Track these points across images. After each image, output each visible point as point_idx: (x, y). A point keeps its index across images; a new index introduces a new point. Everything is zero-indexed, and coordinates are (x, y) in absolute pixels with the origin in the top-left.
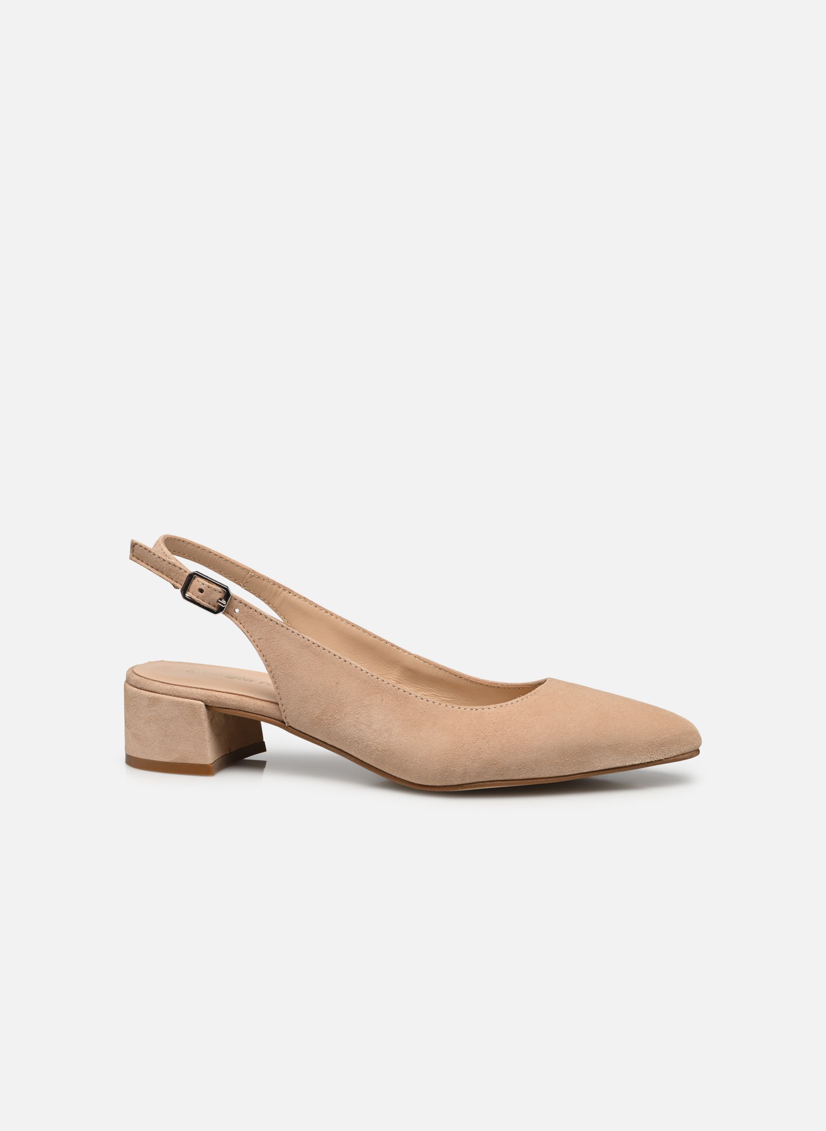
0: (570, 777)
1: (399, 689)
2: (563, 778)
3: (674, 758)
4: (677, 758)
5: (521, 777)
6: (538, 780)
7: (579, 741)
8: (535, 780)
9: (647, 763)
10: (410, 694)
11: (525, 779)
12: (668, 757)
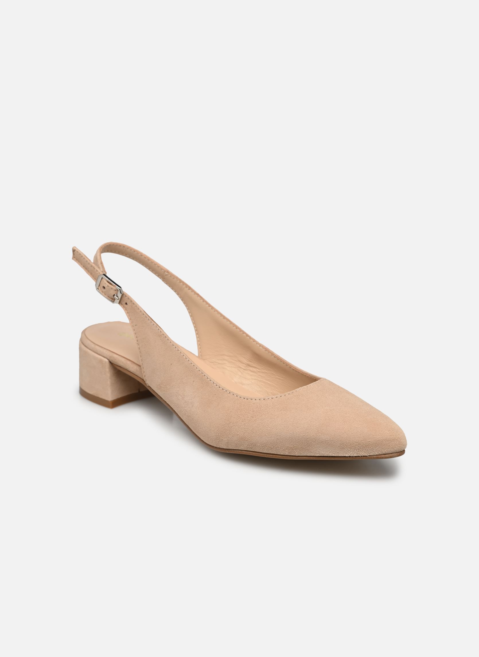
0: (299, 457)
1: (204, 375)
2: (294, 457)
3: (377, 456)
4: (379, 456)
5: (264, 452)
6: (277, 456)
7: (304, 434)
8: (275, 456)
9: (355, 456)
10: (210, 380)
11: (268, 454)
12: (371, 455)
